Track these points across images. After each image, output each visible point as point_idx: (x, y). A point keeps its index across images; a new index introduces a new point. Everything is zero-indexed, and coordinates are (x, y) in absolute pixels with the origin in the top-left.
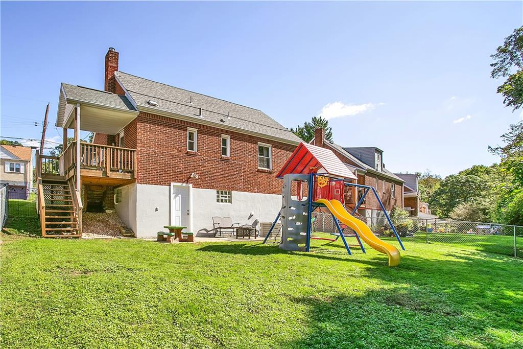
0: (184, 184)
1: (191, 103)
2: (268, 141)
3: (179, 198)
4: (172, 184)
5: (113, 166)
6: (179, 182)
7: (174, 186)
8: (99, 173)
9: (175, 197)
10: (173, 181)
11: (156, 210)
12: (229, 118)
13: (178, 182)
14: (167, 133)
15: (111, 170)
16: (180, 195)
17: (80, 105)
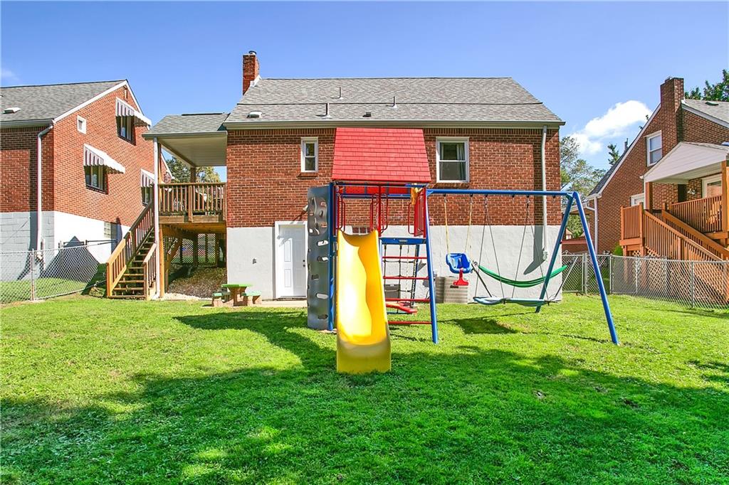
0: (296, 222)
1: (341, 98)
2: (460, 132)
3: (289, 243)
4: (277, 223)
5: (197, 208)
6: (289, 219)
7: (279, 226)
8: (180, 218)
9: (283, 242)
10: (279, 219)
11: (254, 261)
12: (395, 107)
13: (286, 219)
14: (269, 152)
15: (194, 214)
16: (291, 239)
17: (158, 139)
